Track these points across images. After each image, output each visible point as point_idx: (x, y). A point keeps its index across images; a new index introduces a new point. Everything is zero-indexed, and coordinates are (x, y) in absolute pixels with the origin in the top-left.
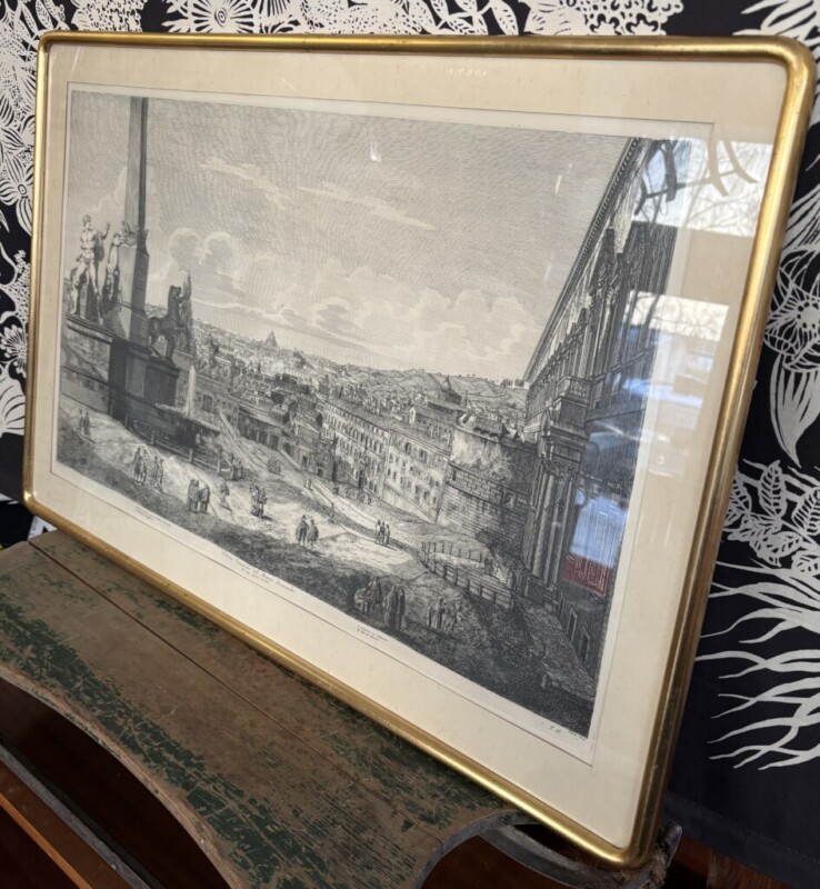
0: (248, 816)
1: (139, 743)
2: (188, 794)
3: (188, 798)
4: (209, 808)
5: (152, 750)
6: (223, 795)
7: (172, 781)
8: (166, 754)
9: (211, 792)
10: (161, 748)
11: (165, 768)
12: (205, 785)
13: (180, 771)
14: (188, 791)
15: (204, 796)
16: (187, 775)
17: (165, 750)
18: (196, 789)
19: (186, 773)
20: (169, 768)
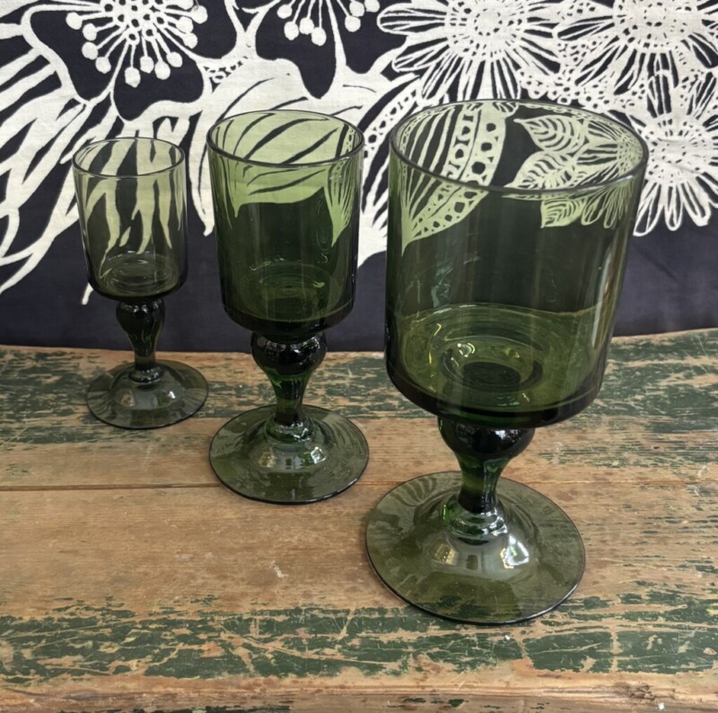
0: (661, 620)
1: (310, 654)
2: (529, 661)
3: (538, 665)
4: (592, 653)
5: (352, 648)
6: (577, 623)
7: (473, 665)
8: (385, 638)
9: (556, 632)
10: (360, 635)
11: (421, 655)
12: (528, 631)
13: (453, 642)
14: (519, 657)
15: (555, 645)
16: (475, 639)
17: (375, 632)
18: (526, 646)
19: (468, 638)
20: (429, 651)
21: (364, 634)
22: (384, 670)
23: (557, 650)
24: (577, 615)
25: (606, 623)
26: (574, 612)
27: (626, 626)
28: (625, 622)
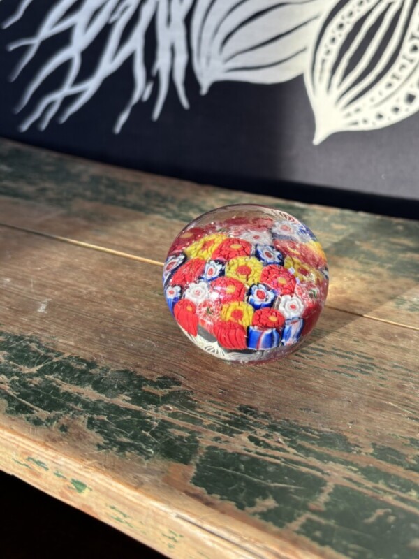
2: (192, 471)
3: (198, 480)
5: (25, 385)
6: (291, 454)
7: (123, 447)
8: (66, 387)
9: (258, 453)
10: (46, 376)
11: (82, 417)
12: (223, 439)
13: (129, 417)
14: (186, 461)
15: (242, 466)
16: (156, 424)
17: (63, 380)
18: (205, 453)
19: (149, 420)
20: (95, 417)
21: (51, 377)
22: (28, 415)
23: (238, 473)
24: (300, 445)
25: (331, 469)
26: (299, 442)
27: (356, 482)
28: (358, 477)
